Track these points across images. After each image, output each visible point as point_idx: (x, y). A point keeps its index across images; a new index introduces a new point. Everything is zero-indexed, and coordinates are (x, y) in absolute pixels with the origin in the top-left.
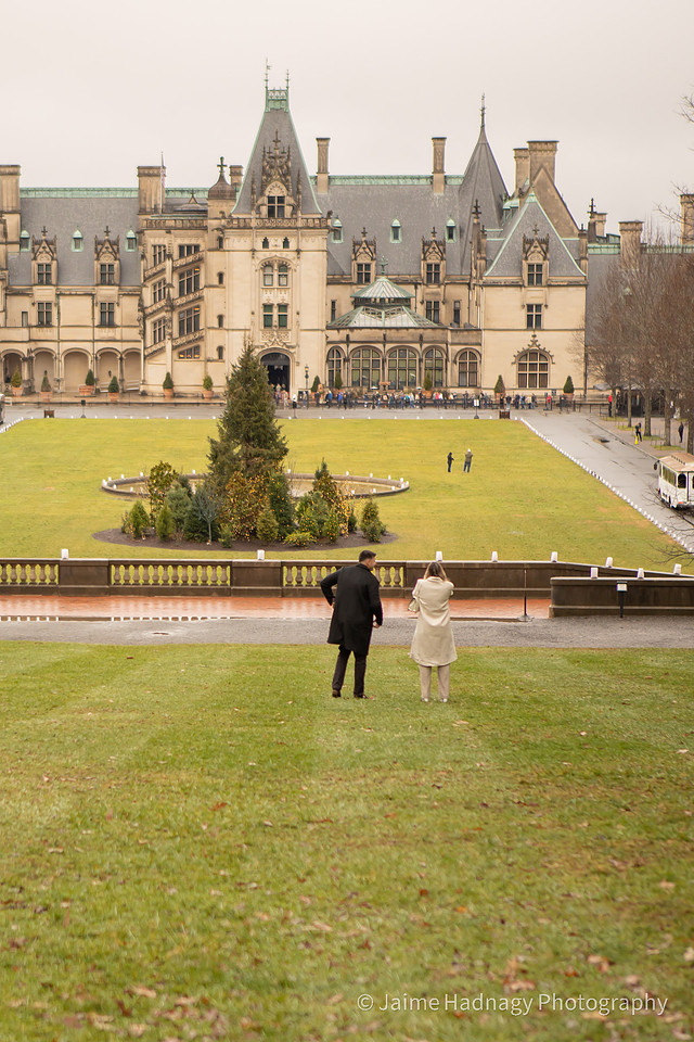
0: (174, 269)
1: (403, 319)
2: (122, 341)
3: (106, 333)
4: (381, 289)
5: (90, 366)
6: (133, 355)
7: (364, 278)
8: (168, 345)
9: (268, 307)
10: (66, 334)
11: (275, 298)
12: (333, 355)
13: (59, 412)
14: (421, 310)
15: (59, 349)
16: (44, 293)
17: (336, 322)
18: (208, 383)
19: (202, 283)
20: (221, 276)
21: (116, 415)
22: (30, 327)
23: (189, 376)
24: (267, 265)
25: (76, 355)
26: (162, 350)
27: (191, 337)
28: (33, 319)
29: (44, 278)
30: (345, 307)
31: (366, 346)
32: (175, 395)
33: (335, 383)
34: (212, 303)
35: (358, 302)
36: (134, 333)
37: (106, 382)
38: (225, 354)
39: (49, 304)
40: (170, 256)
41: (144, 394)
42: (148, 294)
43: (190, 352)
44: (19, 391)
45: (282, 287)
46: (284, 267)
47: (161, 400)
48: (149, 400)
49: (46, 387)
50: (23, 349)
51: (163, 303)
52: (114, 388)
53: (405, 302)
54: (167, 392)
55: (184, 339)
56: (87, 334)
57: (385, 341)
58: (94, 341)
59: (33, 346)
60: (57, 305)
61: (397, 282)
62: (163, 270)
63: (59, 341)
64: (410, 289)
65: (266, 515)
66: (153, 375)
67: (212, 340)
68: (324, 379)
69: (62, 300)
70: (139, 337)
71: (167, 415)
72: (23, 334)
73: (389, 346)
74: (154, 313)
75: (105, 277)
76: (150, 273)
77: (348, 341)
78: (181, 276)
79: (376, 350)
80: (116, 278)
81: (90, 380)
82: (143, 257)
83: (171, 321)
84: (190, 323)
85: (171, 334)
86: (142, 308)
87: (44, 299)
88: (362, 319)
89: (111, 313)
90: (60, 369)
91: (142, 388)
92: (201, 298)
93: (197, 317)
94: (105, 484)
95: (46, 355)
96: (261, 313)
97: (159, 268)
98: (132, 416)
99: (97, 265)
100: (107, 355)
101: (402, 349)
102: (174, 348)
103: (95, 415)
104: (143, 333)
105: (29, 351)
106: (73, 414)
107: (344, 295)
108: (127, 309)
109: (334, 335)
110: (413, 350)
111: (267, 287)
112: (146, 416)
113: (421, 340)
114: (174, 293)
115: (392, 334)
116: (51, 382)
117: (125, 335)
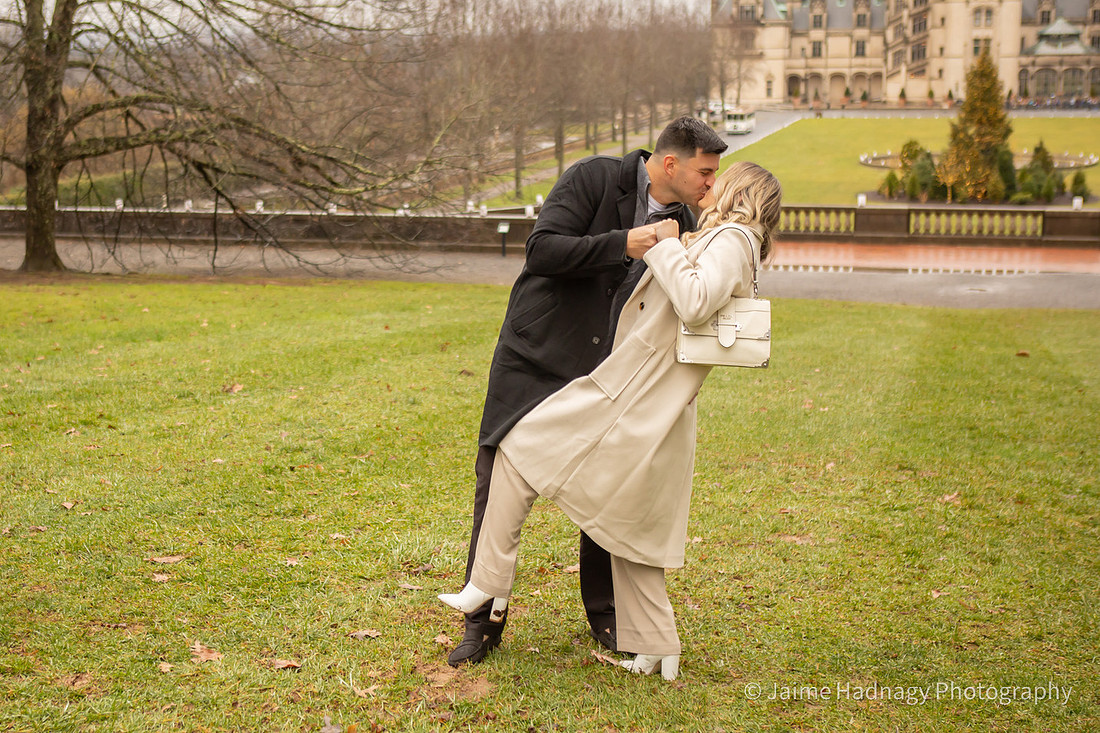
0: (910, 16)
1: (1076, 48)
2: (870, 66)
3: (860, 61)
4: (1059, 27)
5: (848, 83)
6: (878, 76)
7: (1046, 19)
8: (903, 68)
9: (976, 41)
10: (831, 62)
11: (981, 33)
12: (1023, 73)
13: (826, 114)
14: (1087, 42)
15: (826, 73)
16: (817, 34)
17: (1025, 50)
18: (931, 94)
19: (929, 24)
20: (943, 20)
21: (866, 116)
22: (806, 58)
23: (917, 89)
24: (977, 11)
25: (838, 77)
26: (899, 72)
27: (920, 63)
28: (809, 51)
29: (818, 23)
30: (1031, 41)
31: (1047, 68)
32: (907, 103)
33: (1024, 93)
34: (936, 38)
35: (1042, 37)
36: (879, 61)
37: (858, 95)
38: (945, 74)
39: (820, 43)
40: (906, 6)
41: (885, 102)
42: (890, 34)
43: (919, 72)
44: (797, 101)
45: (988, 26)
46: (989, 12)
47: (897, 107)
48: (888, 107)
49: (817, 97)
50: (801, 73)
51: (900, 40)
52: (865, 97)
53: (1075, 37)
54: (902, 102)
55: (914, 65)
56: (846, 62)
57: (1061, 63)
58: (851, 67)
59: (809, 71)
60: (826, 43)
61: (1073, 22)
62: (901, 18)
63: (826, 67)
64: (1079, 28)
65: (996, 179)
66: (891, 90)
67: (934, 65)
68: (1016, 91)
69: (831, 40)
70: (883, 65)
71: (903, 116)
72: (802, 62)
73: (1064, 68)
74: (894, 47)
75: (861, 22)
76: (892, 19)
77: (1033, 64)
78: (914, 21)
79: (1054, 71)
80: (868, 22)
81: (847, 93)
82: (888, 8)
83: (905, 52)
84: (919, 52)
85: (906, 62)
86: (885, 43)
87: (816, 39)
88: (1045, 49)
89: (863, 48)
90: (826, 85)
91: (884, 99)
92: (927, 36)
93: (924, 50)
94: (862, 159)
95: (817, 77)
96: (971, 46)
97: (898, 16)
98: (877, 116)
99: (855, 15)
100: (859, 76)
101: (1075, 70)
102: (908, 71)
103: (851, 116)
104: (886, 61)
105: (806, 75)
106: (835, 115)
107: (1031, 33)
108: (874, 44)
109: (1025, 60)
110: (1081, 71)
111: (977, 26)
112: (888, 116)
113: (1088, 62)
114: (909, 32)
115: (1066, 59)
116: (821, 96)
117: (872, 63)
